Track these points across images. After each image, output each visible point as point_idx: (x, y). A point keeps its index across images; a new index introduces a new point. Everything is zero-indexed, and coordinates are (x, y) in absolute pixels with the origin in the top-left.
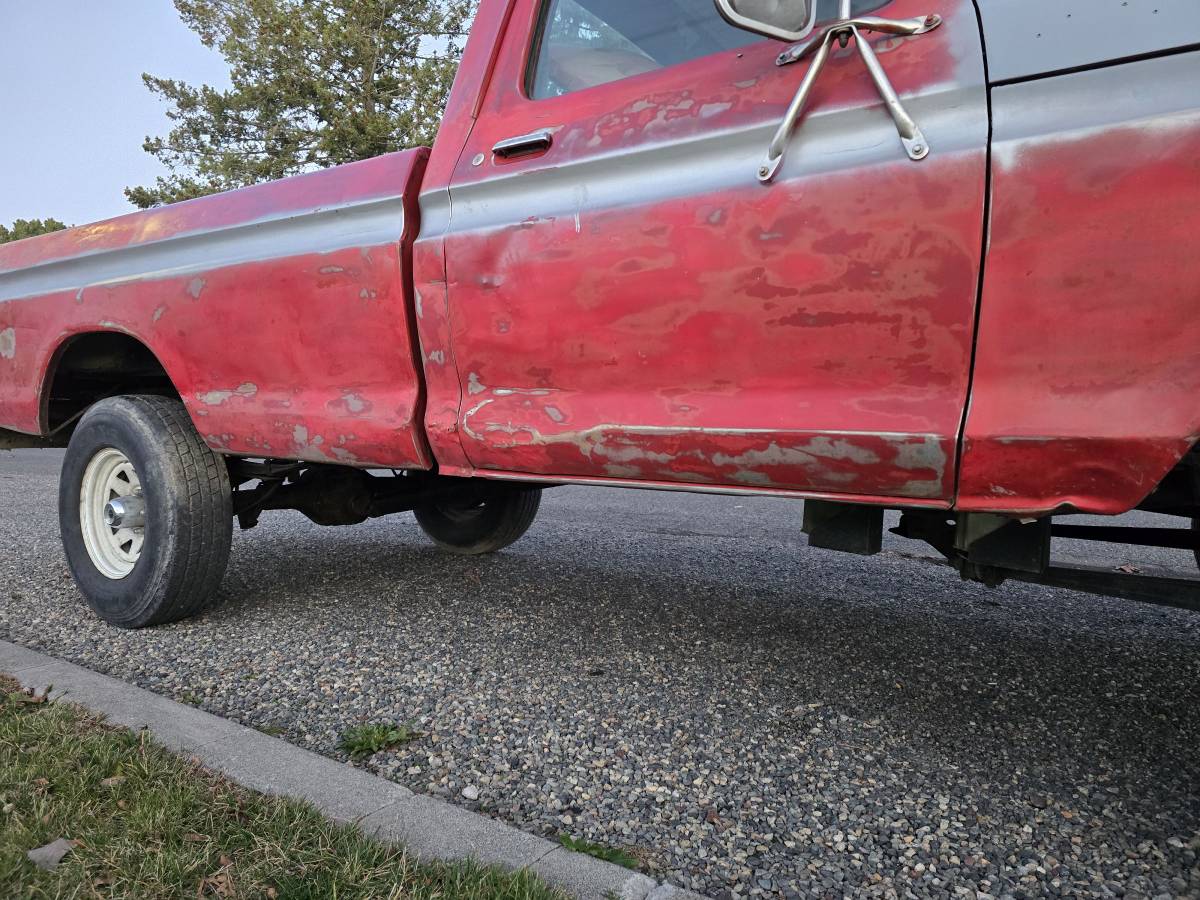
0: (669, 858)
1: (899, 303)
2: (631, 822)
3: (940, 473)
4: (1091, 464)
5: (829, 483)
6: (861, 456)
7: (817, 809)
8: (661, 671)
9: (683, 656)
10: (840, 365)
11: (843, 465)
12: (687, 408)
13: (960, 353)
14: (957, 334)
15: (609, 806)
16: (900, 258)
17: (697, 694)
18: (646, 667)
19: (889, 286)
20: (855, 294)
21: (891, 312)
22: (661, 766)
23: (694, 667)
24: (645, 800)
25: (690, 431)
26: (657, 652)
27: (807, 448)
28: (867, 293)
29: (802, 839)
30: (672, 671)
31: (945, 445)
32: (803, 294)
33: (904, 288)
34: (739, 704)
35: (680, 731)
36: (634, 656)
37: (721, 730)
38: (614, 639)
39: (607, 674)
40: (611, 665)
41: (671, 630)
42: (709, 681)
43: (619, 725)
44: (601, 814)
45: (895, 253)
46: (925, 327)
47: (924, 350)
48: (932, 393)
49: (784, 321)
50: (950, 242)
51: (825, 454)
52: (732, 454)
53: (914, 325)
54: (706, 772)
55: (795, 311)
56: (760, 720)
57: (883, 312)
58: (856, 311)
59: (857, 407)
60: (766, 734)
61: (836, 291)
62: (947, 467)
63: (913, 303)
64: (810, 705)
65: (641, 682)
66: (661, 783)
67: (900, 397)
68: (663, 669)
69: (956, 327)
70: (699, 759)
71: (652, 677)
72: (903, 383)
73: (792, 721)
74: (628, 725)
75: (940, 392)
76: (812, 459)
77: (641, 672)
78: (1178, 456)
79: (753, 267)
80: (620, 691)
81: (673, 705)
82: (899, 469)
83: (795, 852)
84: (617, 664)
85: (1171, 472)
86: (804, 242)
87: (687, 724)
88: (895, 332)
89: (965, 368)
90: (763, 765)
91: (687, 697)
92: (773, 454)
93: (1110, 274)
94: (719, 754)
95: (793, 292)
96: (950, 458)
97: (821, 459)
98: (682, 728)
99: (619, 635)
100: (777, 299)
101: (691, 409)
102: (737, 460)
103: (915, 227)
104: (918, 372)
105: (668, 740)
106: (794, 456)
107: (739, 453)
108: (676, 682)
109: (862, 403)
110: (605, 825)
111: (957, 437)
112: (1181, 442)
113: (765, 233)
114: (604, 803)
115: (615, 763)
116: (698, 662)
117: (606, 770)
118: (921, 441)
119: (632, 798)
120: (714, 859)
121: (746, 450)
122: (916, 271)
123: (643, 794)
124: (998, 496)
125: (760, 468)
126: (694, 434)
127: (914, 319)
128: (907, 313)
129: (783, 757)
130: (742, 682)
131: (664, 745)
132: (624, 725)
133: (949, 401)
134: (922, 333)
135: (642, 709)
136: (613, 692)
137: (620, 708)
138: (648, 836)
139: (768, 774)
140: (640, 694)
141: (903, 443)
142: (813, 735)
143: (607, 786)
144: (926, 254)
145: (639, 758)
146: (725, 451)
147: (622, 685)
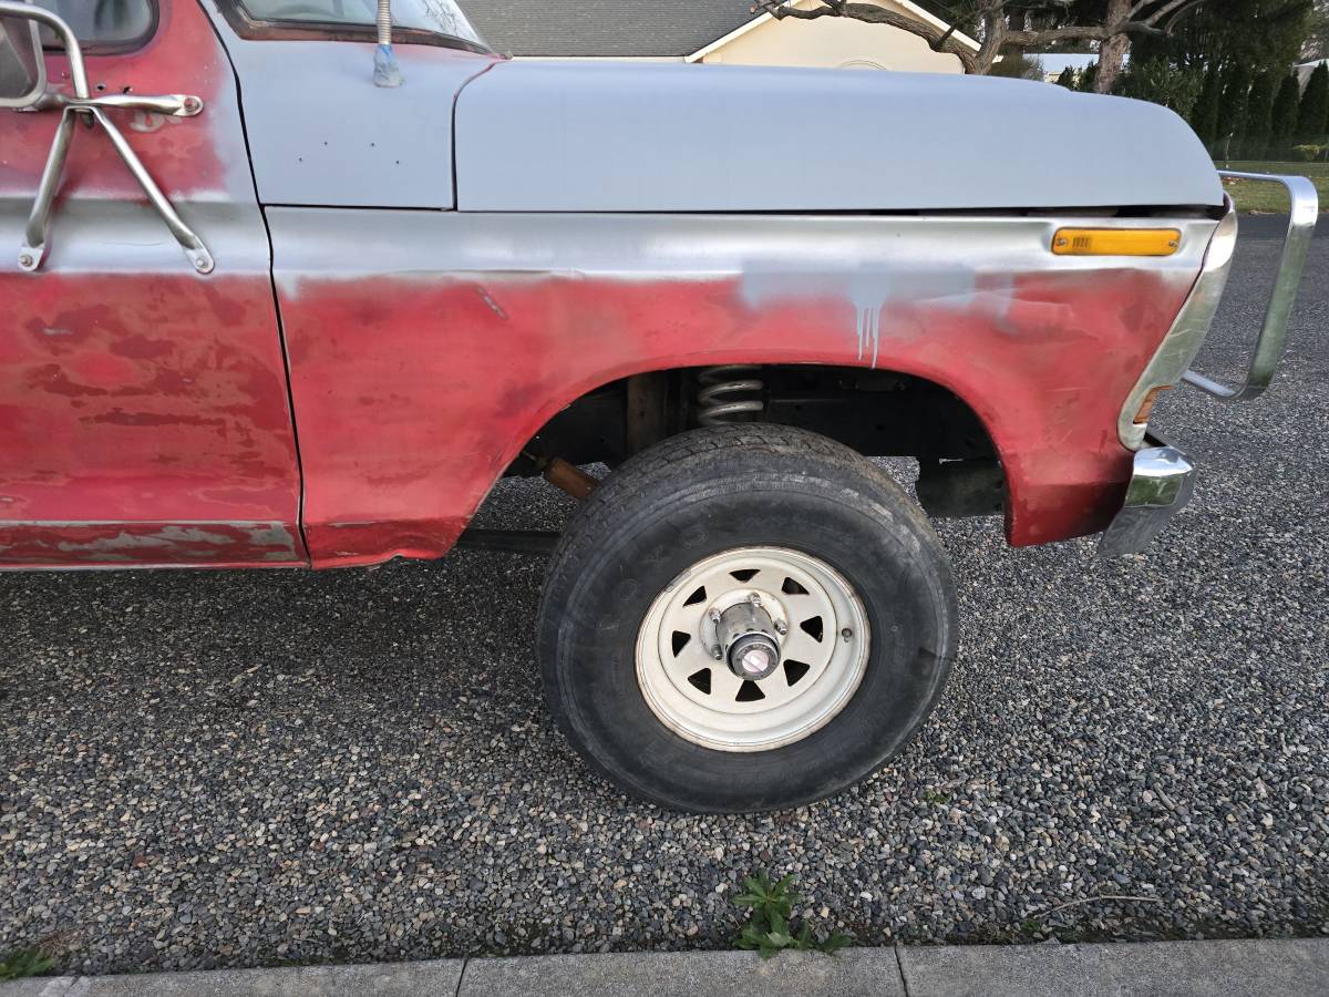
0: (91, 931)
1: (218, 409)
2: (51, 902)
3: (293, 547)
4: (407, 533)
5: (194, 557)
6: (217, 539)
7: (244, 805)
8: (83, 670)
9: (111, 635)
10: (176, 459)
11: (203, 545)
12: (10, 500)
13: (285, 451)
14: (281, 438)
15: (26, 890)
16: (209, 369)
17: (126, 691)
18: (63, 668)
19: (205, 393)
20: (172, 398)
21: (213, 417)
22: (83, 813)
23: (123, 650)
24: (65, 866)
25: (21, 525)
26: (77, 641)
27: (161, 535)
28: (183, 399)
29: (225, 848)
30: (97, 665)
31: (290, 529)
32: (114, 394)
33: (219, 396)
34: (174, 693)
35: (106, 755)
36: (46, 654)
37: (152, 736)
38: (19, 633)
39: (12, 695)
40: (17, 677)
41: (95, 596)
42: (142, 667)
43: (31, 772)
44: (16, 904)
45: (202, 364)
46: (250, 430)
47: (255, 449)
48: (270, 483)
49: (99, 419)
50: (254, 359)
51: (180, 539)
52: (81, 542)
53: (238, 428)
54: (134, 801)
55: (109, 410)
56: (196, 708)
57: (204, 416)
58: (177, 414)
59: (201, 497)
60: (201, 725)
61: (150, 394)
62: (296, 543)
63: (232, 410)
64: (249, 671)
65: (58, 695)
66: (85, 835)
67: (240, 487)
68: (86, 665)
69: (279, 431)
70: (126, 786)
71: (71, 682)
72: (243, 475)
73: (230, 697)
74: (42, 767)
75: (276, 484)
76: (168, 543)
77: (58, 678)
78: (464, 527)
79: (46, 363)
80: (31, 716)
81: (97, 719)
82: (254, 546)
83: (218, 867)
84: (24, 675)
85: (466, 529)
86: (100, 343)
87: (114, 742)
88: (222, 432)
89: (295, 464)
90: (196, 770)
91: (115, 700)
92: (125, 540)
93: (394, 396)
94: (149, 772)
95: (104, 392)
96: (296, 538)
97: (177, 542)
98: (108, 749)
99: (25, 625)
100: (85, 398)
101: (15, 500)
102: (86, 546)
103: (216, 341)
104: (252, 466)
105: (91, 774)
106: (148, 541)
107: (89, 541)
108: (102, 681)
109: (205, 494)
110: (21, 916)
111: (297, 523)
112: (464, 520)
113: (50, 328)
114: (19, 887)
115: (29, 830)
116: (130, 643)
117: (18, 843)
118: (268, 527)
119: (50, 869)
120: (139, 910)
121: (95, 538)
122: (229, 382)
123: (64, 859)
124: (345, 557)
125: (116, 551)
126: (27, 528)
127: (237, 423)
128: (230, 420)
129: (216, 752)
130: (179, 657)
131: (86, 781)
132: (38, 769)
133: (287, 491)
134: (248, 435)
135: (59, 738)
136: (22, 721)
137: (33, 744)
138: (70, 913)
139: (200, 779)
140: (57, 713)
141: (252, 529)
142: (250, 708)
143: (22, 864)
144: (232, 368)
145: (57, 812)
146: (70, 541)
147: (33, 709)
